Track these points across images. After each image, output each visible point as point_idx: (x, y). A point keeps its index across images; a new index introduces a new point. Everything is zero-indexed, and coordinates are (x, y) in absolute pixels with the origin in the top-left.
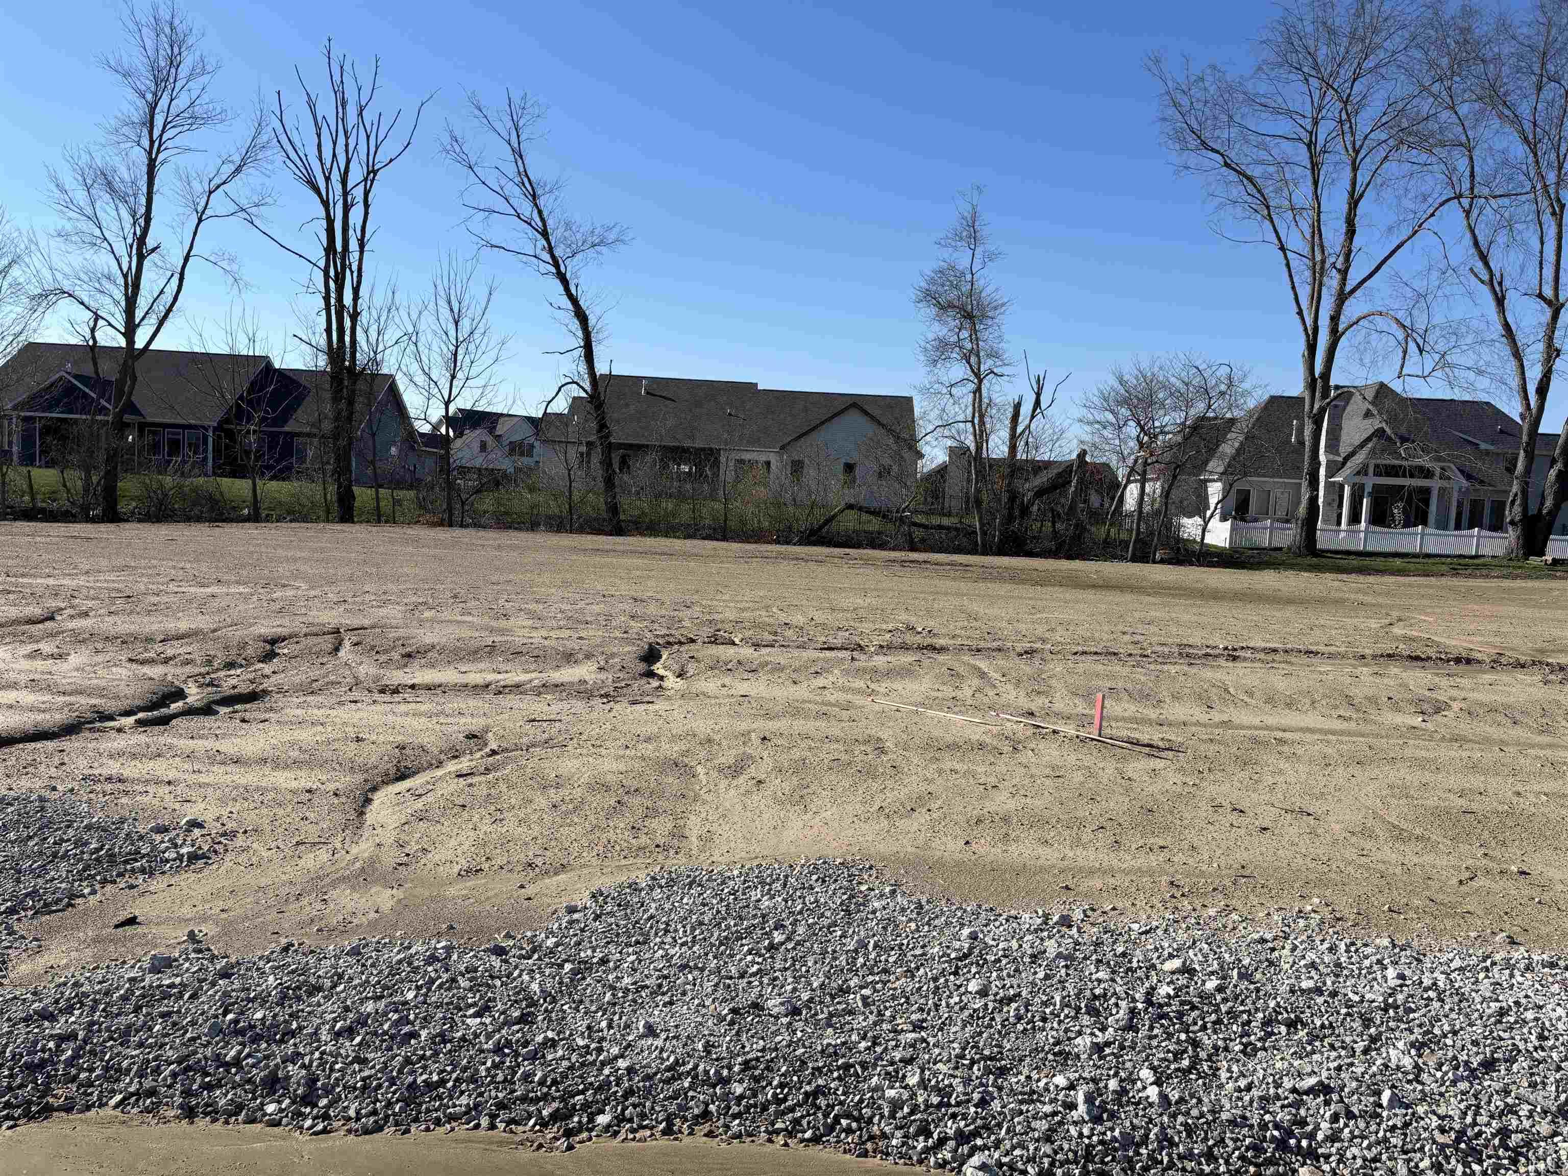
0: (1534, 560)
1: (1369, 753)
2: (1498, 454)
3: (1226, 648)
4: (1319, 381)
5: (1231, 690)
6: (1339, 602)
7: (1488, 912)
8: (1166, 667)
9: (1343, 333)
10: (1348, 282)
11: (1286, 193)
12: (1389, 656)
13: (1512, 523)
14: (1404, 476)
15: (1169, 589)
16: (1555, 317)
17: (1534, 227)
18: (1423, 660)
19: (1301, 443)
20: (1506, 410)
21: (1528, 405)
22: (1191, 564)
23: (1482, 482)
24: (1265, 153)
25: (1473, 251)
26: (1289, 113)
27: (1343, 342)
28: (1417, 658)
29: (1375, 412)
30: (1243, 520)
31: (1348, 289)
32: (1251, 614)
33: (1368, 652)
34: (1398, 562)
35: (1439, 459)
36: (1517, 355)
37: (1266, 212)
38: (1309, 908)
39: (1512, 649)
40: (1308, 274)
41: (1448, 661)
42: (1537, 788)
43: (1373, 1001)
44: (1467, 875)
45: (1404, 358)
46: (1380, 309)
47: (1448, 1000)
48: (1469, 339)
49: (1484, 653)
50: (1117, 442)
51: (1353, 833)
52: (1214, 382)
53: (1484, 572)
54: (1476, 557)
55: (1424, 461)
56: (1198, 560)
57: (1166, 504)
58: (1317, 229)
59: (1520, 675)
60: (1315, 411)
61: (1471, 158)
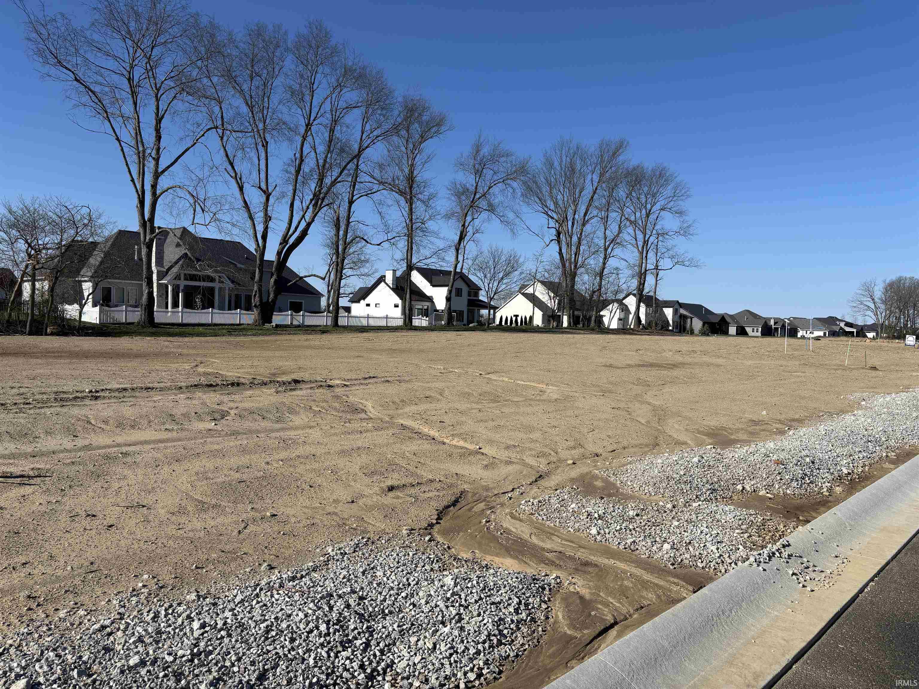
0: (267, 326)
1: (184, 452)
2: (246, 270)
3: (91, 392)
4: (148, 223)
5: (93, 422)
6: (167, 354)
7: (256, 549)
8: (43, 411)
9: (160, 196)
10: (160, 166)
11: (117, 106)
12: (195, 385)
13: (255, 306)
14: (200, 281)
15: (53, 352)
16: (268, 199)
17: (254, 151)
18: (214, 386)
19: (141, 259)
20: (247, 246)
21: (258, 244)
22: (74, 335)
23: (239, 284)
24: (101, 78)
25: (225, 159)
26: (115, 58)
27: (159, 201)
28: (211, 385)
29: (182, 244)
30: (108, 306)
31: (160, 170)
32: (111, 366)
33: (183, 384)
34: (201, 329)
35: (216, 271)
36: (251, 218)
37: (105, 115)
38: (140, 585)
39: (260, 375)
40: (135, 157)
41: (228, 385)
42: (277, 457)
43: (184, 656)
44: (243, 525)
45: (194, 214)
46: (179, 184)
47: (234, 634)
48: (227, 207)
49: (245, 379)
50: (11, 253)
51: (173, 514)
52: (79, 218)
53: (244, 333)
54: (240, 324)
55: (209, 272)
56: (78, 332)
57: (52, 296)
58: (138, 132)
59: (265, 390)
60: (147, 240)
61: (221, 108)
